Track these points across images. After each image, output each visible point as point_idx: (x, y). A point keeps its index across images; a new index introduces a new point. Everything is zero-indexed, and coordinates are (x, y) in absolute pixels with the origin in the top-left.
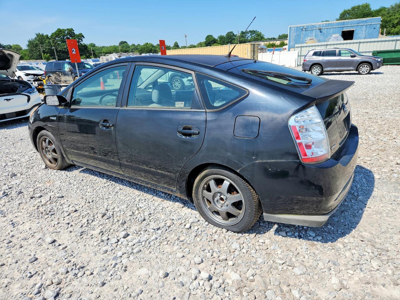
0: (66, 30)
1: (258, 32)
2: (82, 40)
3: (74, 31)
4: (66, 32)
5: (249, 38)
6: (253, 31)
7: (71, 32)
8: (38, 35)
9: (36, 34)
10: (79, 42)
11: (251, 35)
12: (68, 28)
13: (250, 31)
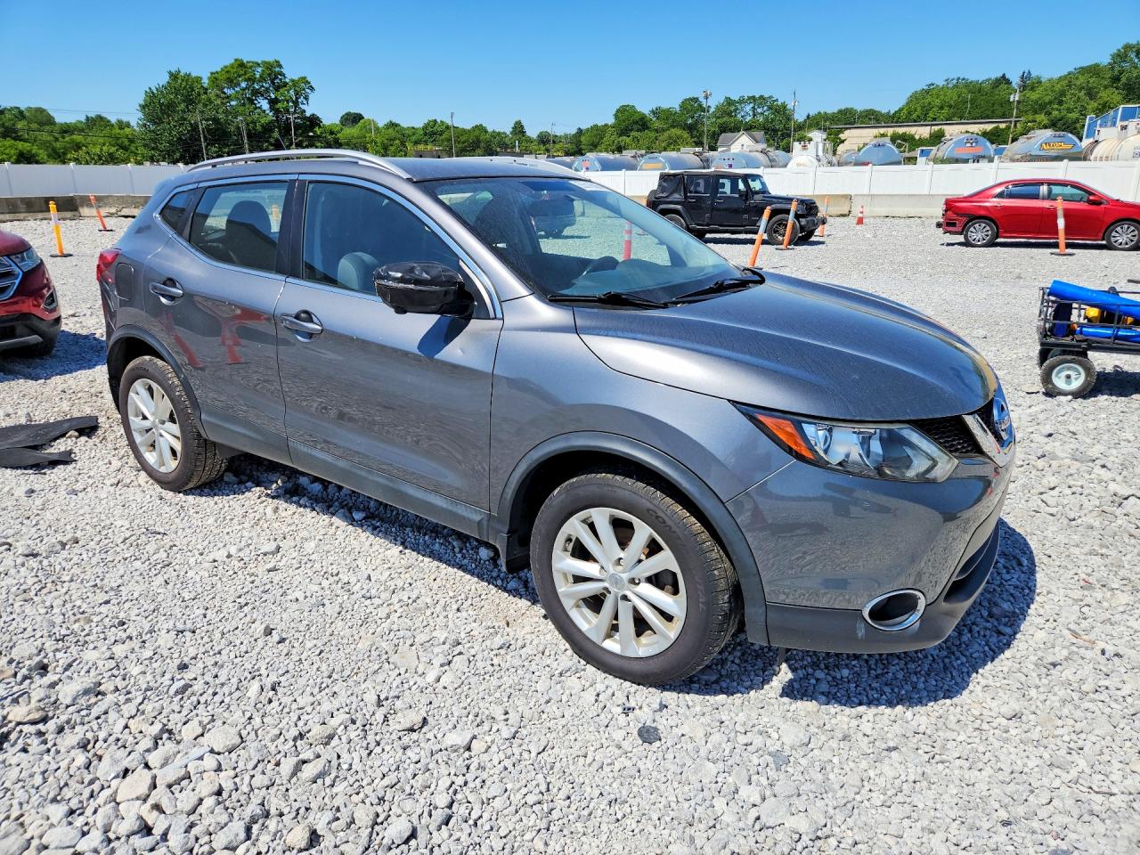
0: (259, 65)
1: (777, 100)
2: (306, 98)
3: (280, 66)
4: (260, 69)
5: (748, 119)
6: (761, 97)
7: (273, 72)
8: (174, 76)
9: (170, 73)
10: (296, 103)
11: (753, 108)
12: (267, 60)
13: (753, 98)
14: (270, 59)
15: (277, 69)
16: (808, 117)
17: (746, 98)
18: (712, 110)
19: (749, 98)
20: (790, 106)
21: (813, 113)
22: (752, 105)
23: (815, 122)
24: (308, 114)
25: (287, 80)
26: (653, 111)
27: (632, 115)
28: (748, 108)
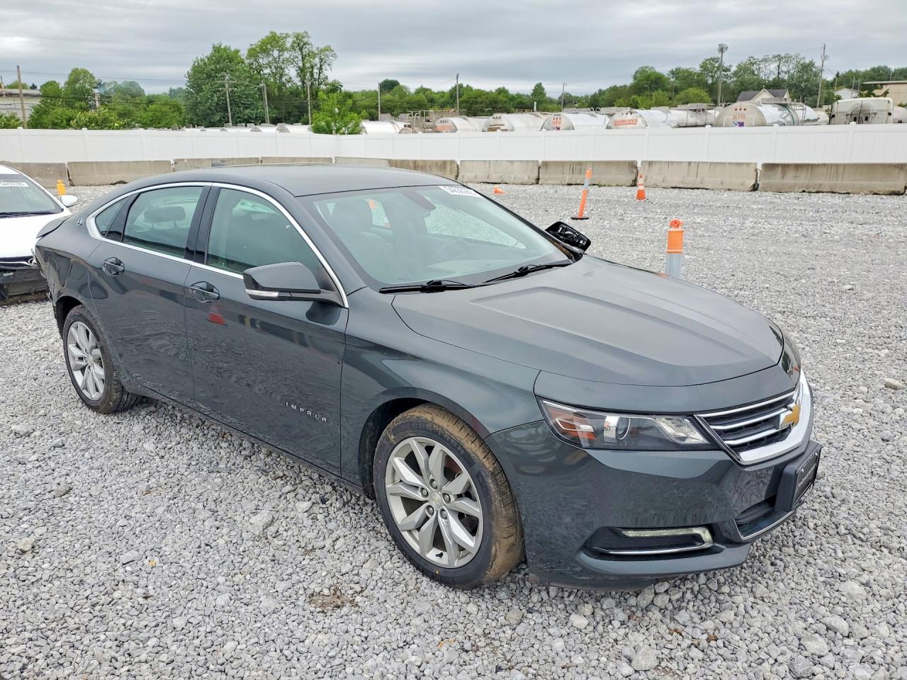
14: (301, 31)
15: (305, 40)
16: (838, 75)
17: (771, 57)
18: (734, 69)
19: (774, 57)
20: (818, 64)
21: (843, 71)
22: (777, 64)
23: (845, 81)
24: (330, 80)
25: (314, 50)
26: (672, 72)
27: (649, 76)
28: (773, 66)
